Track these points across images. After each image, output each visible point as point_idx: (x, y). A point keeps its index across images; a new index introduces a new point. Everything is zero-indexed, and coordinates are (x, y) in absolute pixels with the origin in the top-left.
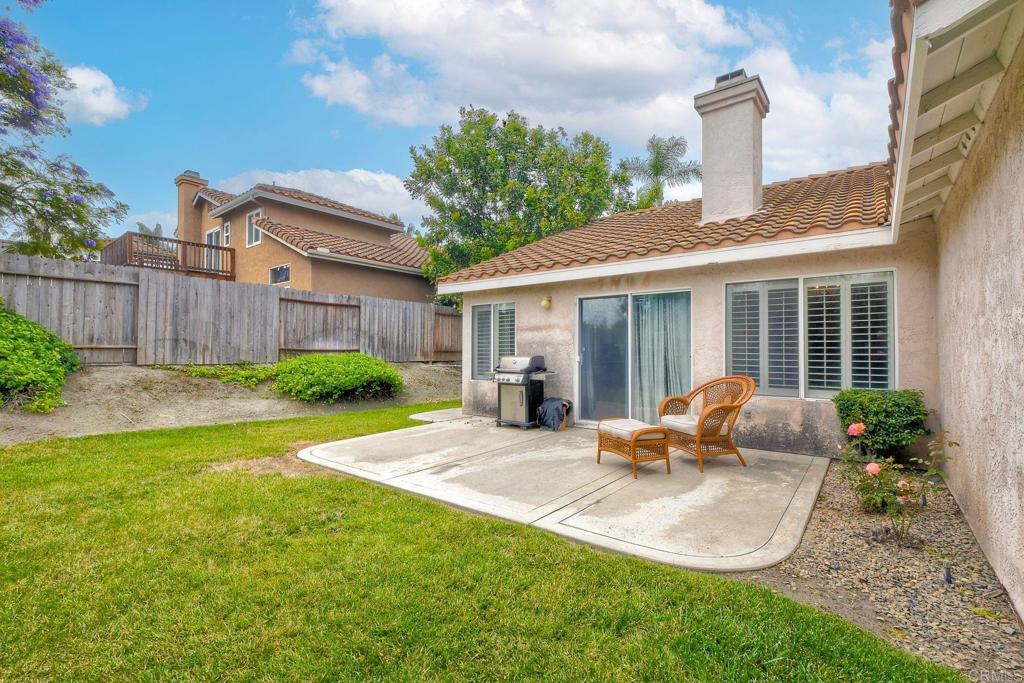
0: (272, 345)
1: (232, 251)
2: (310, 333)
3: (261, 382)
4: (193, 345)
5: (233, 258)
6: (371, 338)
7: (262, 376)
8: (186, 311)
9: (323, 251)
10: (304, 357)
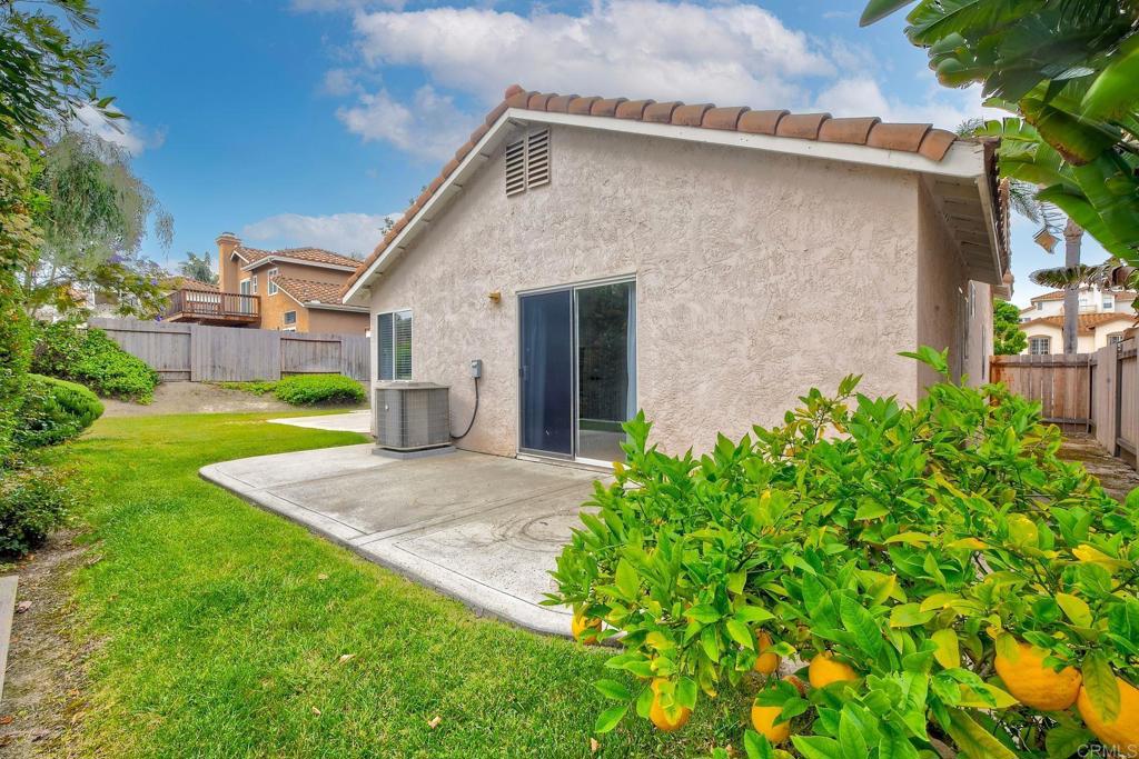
0: (277, 369)
1: (259, 298)
2: (303, 361)
3: (266, 391)
4: (224, 369)
5: (259, 304)
6: (350, 364)
7: (266, 388)
8: (220, 349)
9: (316, 303)
10: (298, 376)
